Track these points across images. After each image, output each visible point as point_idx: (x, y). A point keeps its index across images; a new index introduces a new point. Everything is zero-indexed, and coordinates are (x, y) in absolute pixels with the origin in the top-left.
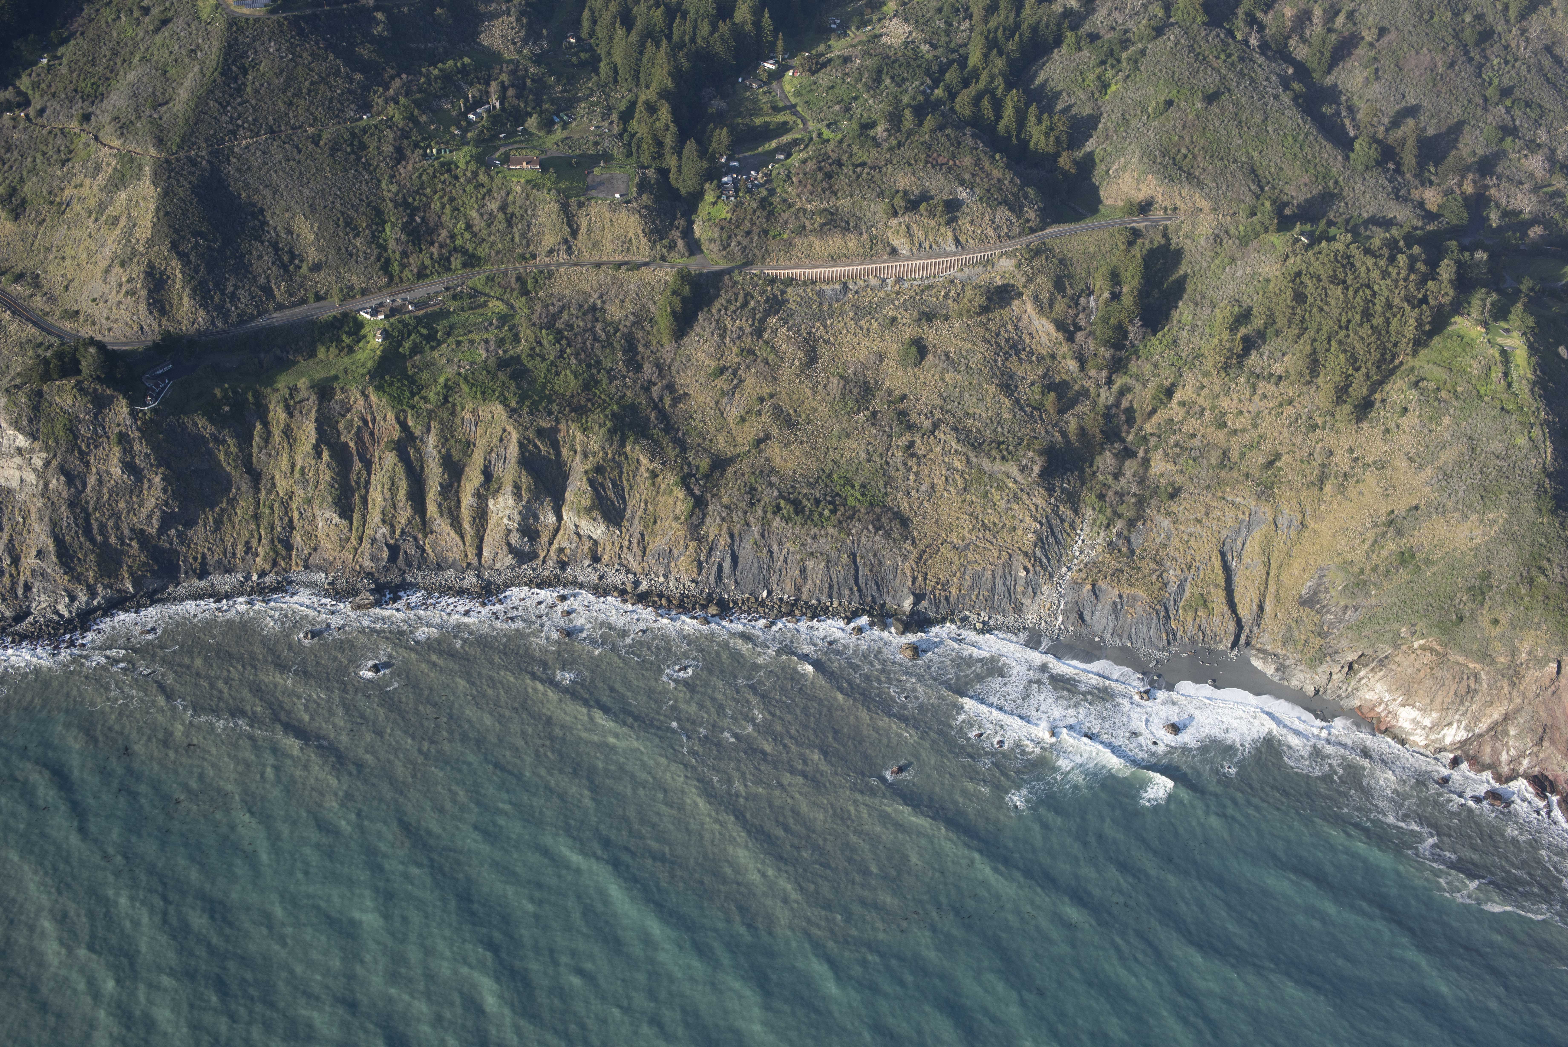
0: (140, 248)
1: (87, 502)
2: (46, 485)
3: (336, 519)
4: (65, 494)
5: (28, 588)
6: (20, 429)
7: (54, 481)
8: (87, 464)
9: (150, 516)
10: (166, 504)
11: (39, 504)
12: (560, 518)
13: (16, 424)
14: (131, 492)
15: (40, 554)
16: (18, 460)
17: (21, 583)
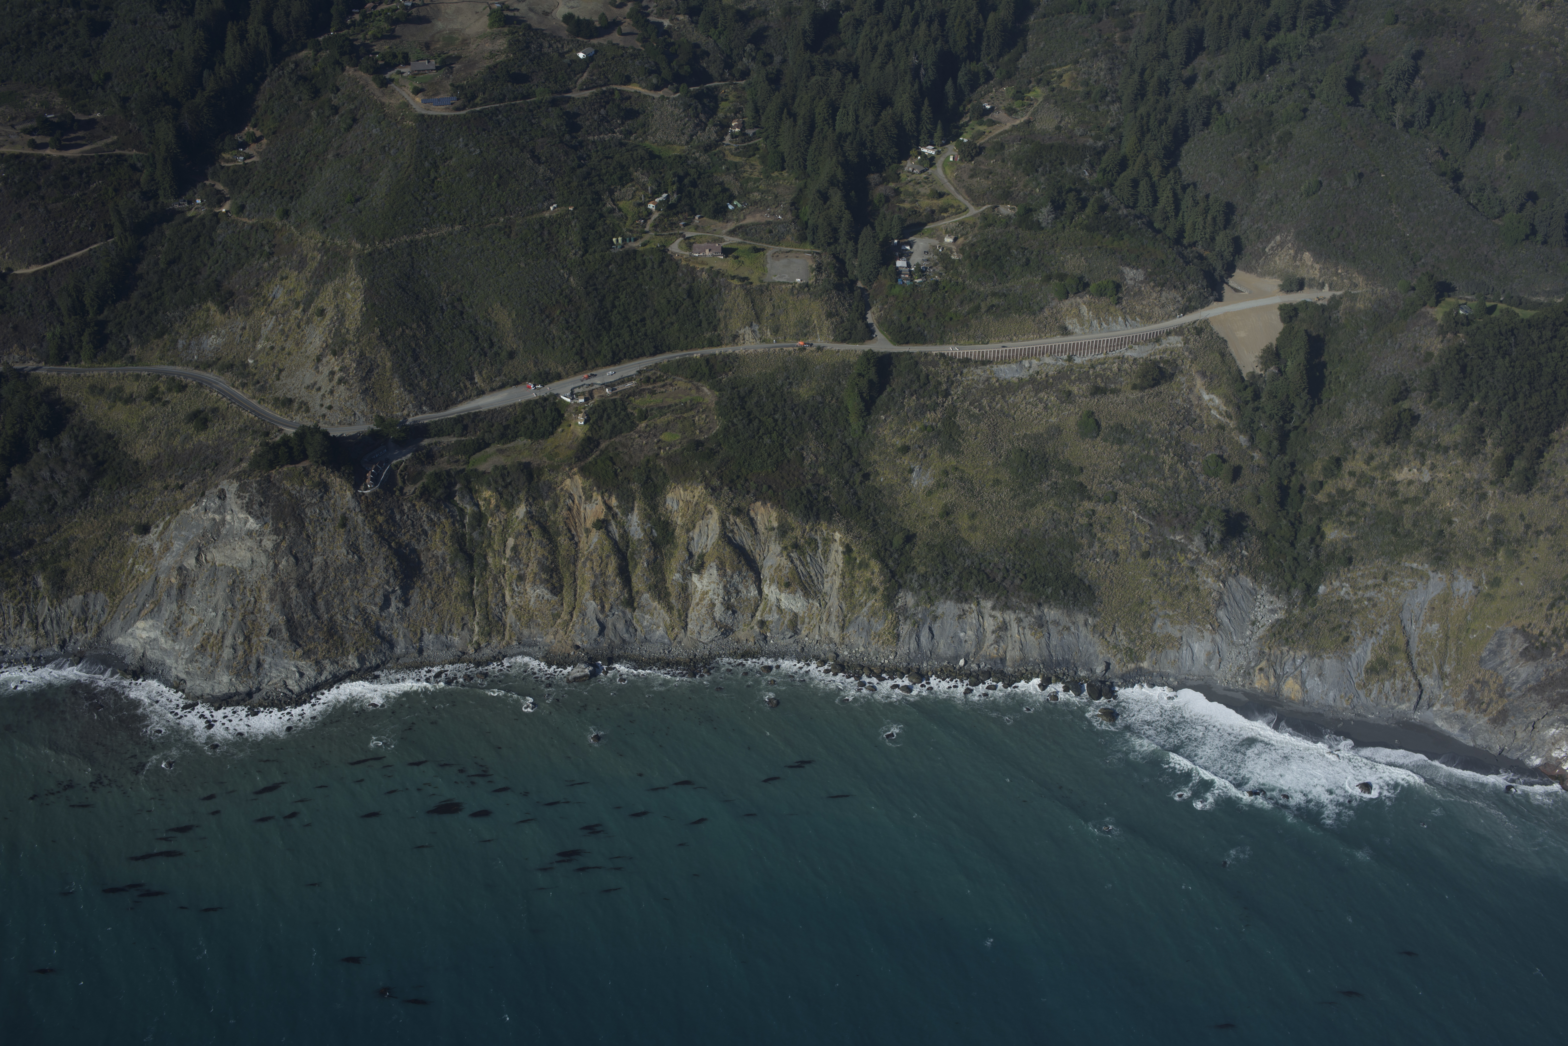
0: (350, 337)
1: (314, 582)
2: (276, 566)
3: (548, 595)
4: (294, 575)
5: (259, 665)
6: (250, 513)
7: (284, 562)
8: (314, 546)
9: (373, 595)
10: (388, 583)
11: (270, 584)
12: (760, 592)
13: (248, 508)
14: (356, 572)
15: (272, 632)
16: (249, 543)
17: (254, 660)
